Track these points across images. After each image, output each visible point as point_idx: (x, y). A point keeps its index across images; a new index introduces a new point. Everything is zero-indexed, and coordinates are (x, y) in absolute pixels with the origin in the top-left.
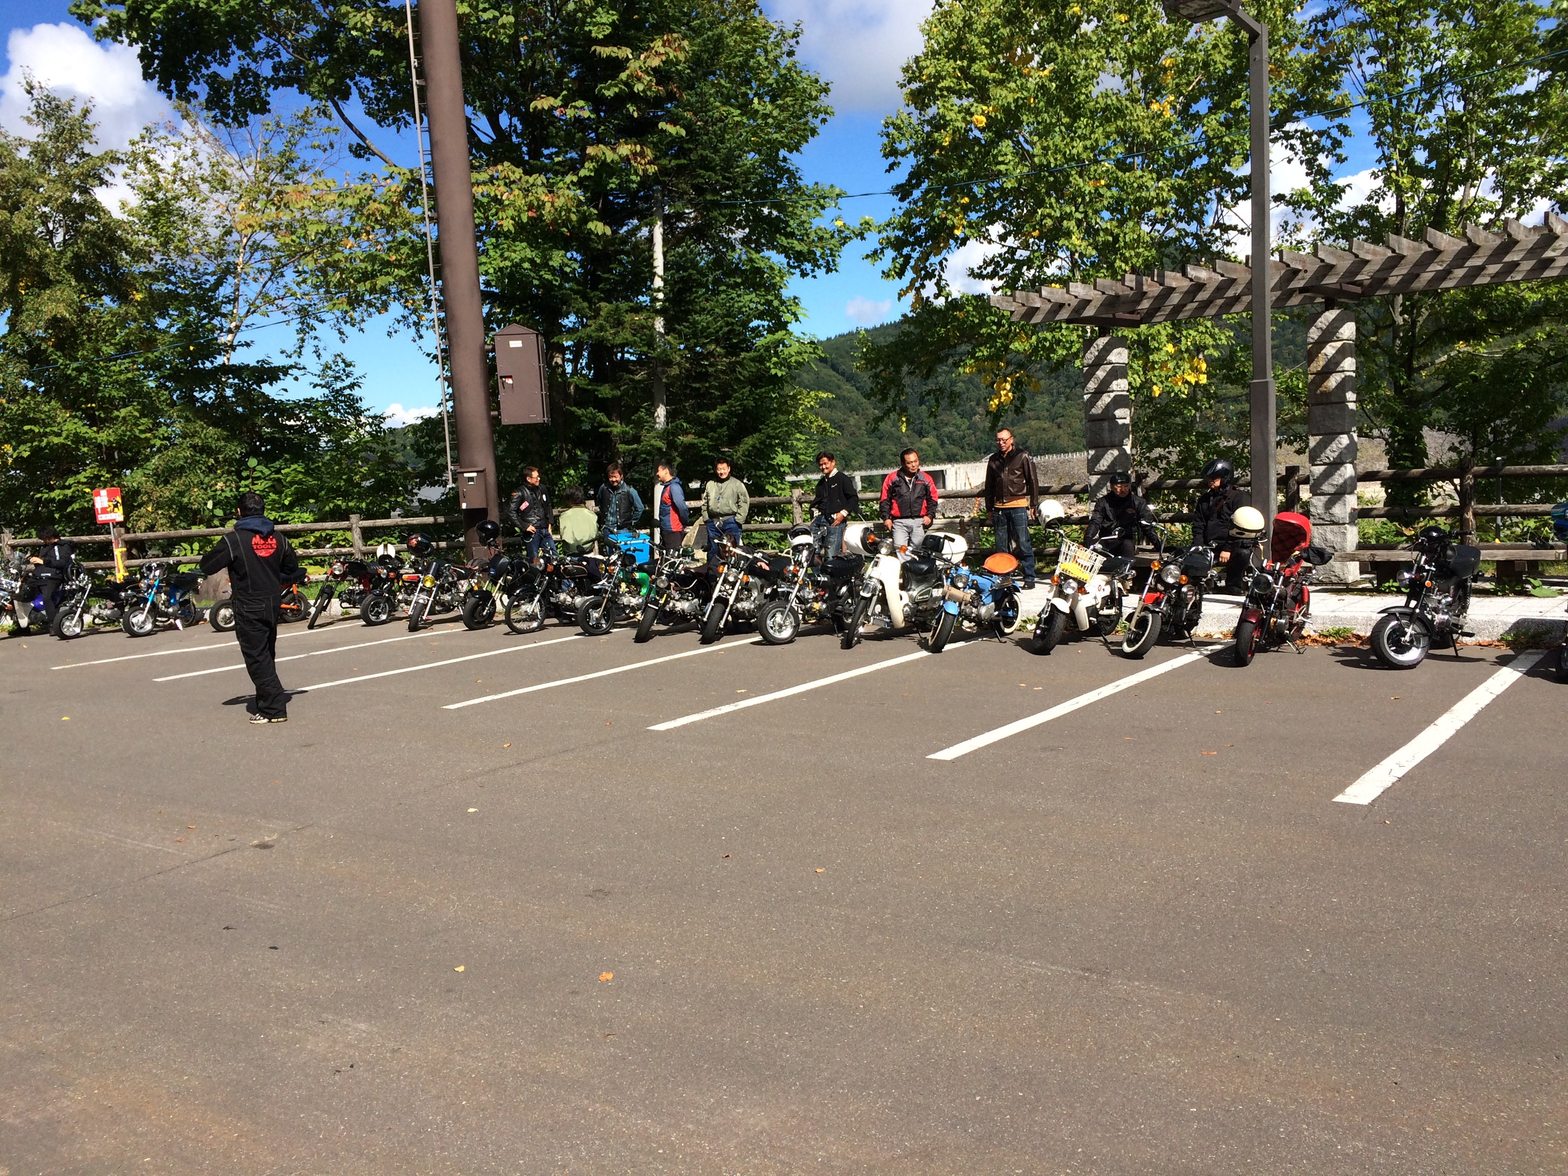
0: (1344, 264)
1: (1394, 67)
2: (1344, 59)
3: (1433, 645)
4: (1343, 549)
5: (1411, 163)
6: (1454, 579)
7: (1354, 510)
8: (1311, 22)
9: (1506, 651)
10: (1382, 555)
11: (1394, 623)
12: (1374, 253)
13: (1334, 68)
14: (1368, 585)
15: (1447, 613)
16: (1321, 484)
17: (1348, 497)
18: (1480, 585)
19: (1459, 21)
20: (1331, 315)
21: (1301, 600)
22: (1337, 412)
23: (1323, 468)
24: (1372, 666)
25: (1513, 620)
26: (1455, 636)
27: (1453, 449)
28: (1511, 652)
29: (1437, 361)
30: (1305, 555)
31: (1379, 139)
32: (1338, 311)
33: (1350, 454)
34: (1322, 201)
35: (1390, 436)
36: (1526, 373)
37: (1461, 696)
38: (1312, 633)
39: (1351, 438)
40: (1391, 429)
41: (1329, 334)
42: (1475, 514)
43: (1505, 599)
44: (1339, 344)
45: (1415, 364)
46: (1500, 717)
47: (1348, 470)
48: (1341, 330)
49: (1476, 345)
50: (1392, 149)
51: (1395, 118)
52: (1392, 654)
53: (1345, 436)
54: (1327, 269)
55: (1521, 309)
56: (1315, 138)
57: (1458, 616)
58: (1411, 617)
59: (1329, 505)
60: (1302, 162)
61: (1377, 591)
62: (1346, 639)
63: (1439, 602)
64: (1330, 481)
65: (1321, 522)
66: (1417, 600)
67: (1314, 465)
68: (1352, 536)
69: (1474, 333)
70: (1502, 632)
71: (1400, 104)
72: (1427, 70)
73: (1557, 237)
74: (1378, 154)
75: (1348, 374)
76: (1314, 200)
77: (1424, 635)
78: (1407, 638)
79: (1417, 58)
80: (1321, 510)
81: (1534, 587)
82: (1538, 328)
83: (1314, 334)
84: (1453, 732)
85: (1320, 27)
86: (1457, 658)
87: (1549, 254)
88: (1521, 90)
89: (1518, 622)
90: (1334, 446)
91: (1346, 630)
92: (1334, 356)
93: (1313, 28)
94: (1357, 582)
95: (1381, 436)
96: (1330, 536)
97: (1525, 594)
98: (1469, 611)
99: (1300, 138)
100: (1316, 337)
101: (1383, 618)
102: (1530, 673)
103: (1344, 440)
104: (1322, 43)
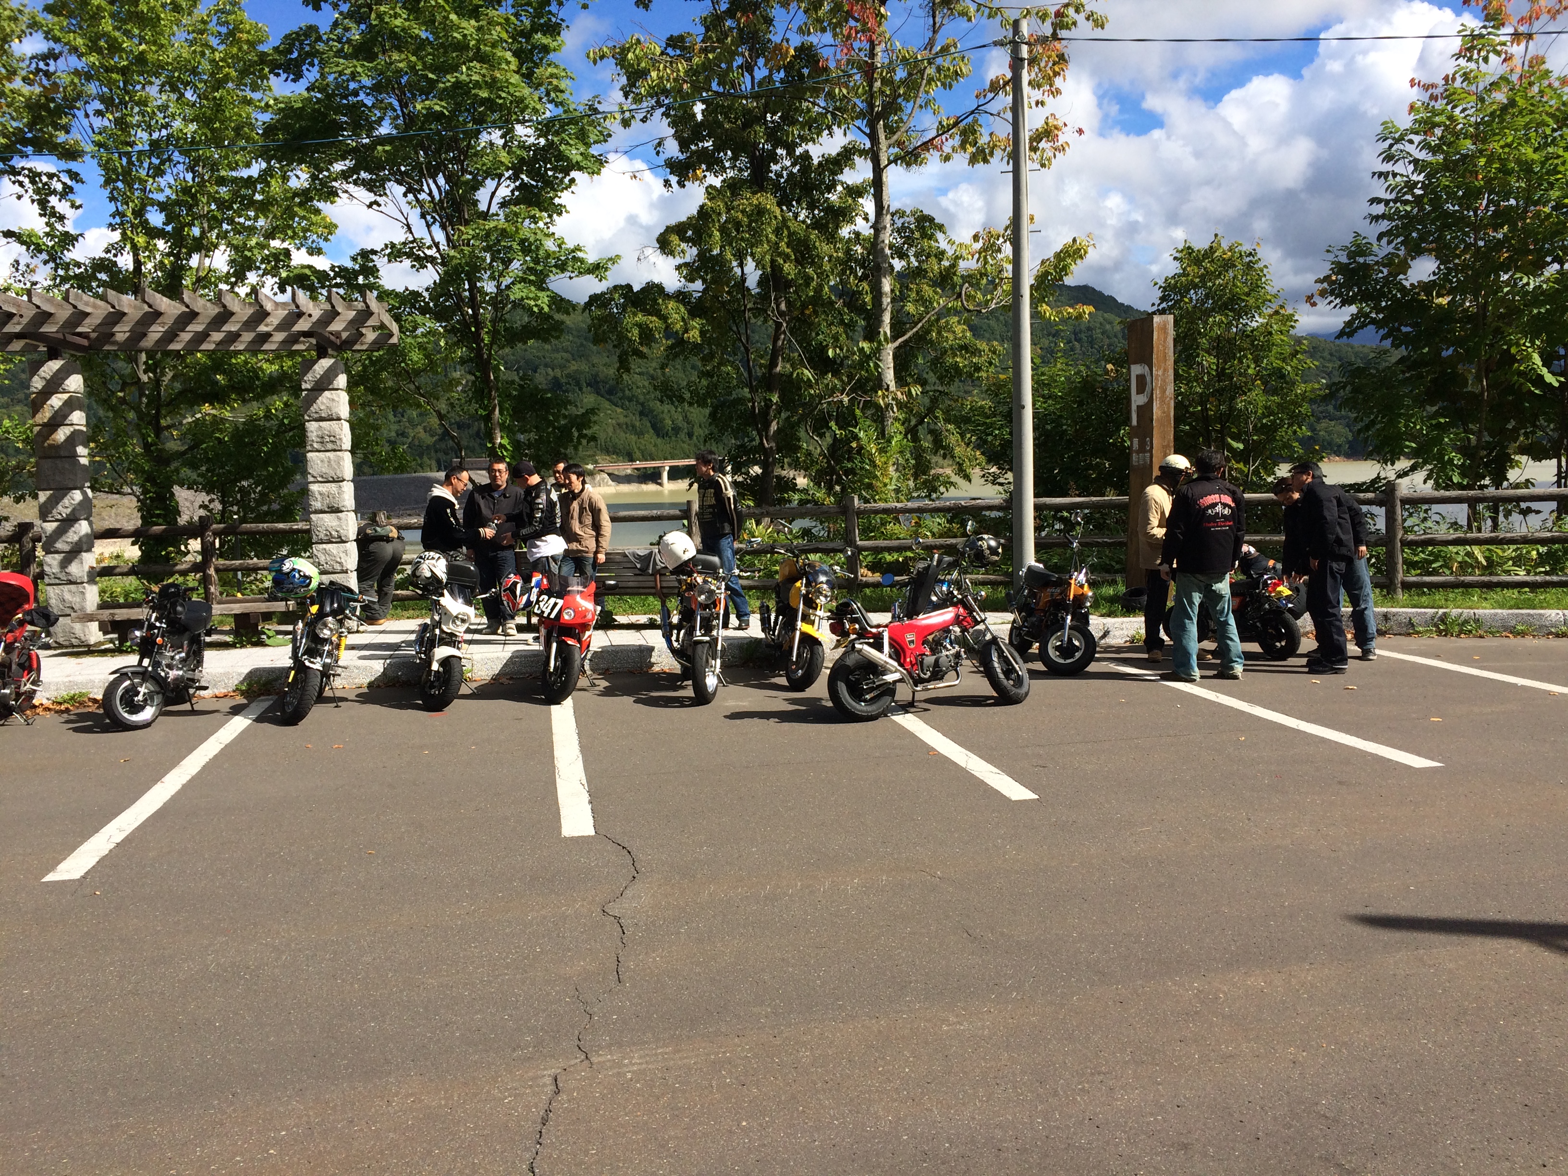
0: (64, 314)
1: (122, 124)
2: (69, 105)
3: (167, 702)
4: (82, 609)
5: (145, 224)
6: (187, 634)
7: (92, 568)
8: (32, 58)
9: (240, 700)
10: (122, 614)
11: (128, 683)
12: (95, 306)
13: (59, 112)
14: (111, 646)
15: (181, 669)
16: (55, 542)
17: (84, 555)
18: (215, 638)
19: (182, 95)
20: (54, 365)
21: (30, 666)
22: (67, 466)
23: (55, 524)
24: (106, 729)
25: (246, 671)
26: (191, 691)
27: (203, 506)
28: (245, 701)
29: (184, 422)
30: (28, 618)
31: (111, 192)
32: (62, 362)
33: (85, 510)
34: (53, 247)
35: (143, 493)
36: (265, 438)
37: (190, 750)
38: (45, 702)
39: (84, 494)
40: (142, 486)
41: (54, 385)
42: (217, 570)
43: (243, 650)
44: (66, 396)
45: (163, 423)
46: (226, 766)
47: (83, 528)
48: (67, 382)
49: (221, 408)
50: (125, 207)
51: (127, 175)
52: (126, 715)
53: (78, 492)
54: (44, 317)
55: (258, 378)
56: (45, 179)
57: (194, 670)
58: (144, 675)
59: (65, 564)
60: (33, 201)
61: (119, 651)
62: (81, 703)
63: (172, 658)
64: (64, 538)
65: (57, 581)
66: (150, 657)
67: (45, 521)
68: (92, 596)
69: (217, 397)
70: (236, 682)
71: (130, 162)
72: (155, 136)
73: (268, 314)
74: (112, 207)
75: (77, 427)
76: (44, 244)
77: (158, 693)
78: (140, 697)
79: (144, 122)
80: (56, 569)
81: (269, 637)
82: (275, 397)
83: (37, 384)
84: (179, 787)
85: (42, 65)
86: (193, 712)
87: (262, 328)
88: (245, 173)
89: (251, 672)
90: (66, 501)
91: (81, 695)
92: (60, 408)
93: (34, 65)
94: (101, 643)
95: (133, 493)
96: (67, 596)
97: (260, 644)
98: (205, 665)
99: (28, 176)
100: (40, 387)
101: (115, 679)
102: (259, 720)
103: (77, 496)
104: (45, 82)
